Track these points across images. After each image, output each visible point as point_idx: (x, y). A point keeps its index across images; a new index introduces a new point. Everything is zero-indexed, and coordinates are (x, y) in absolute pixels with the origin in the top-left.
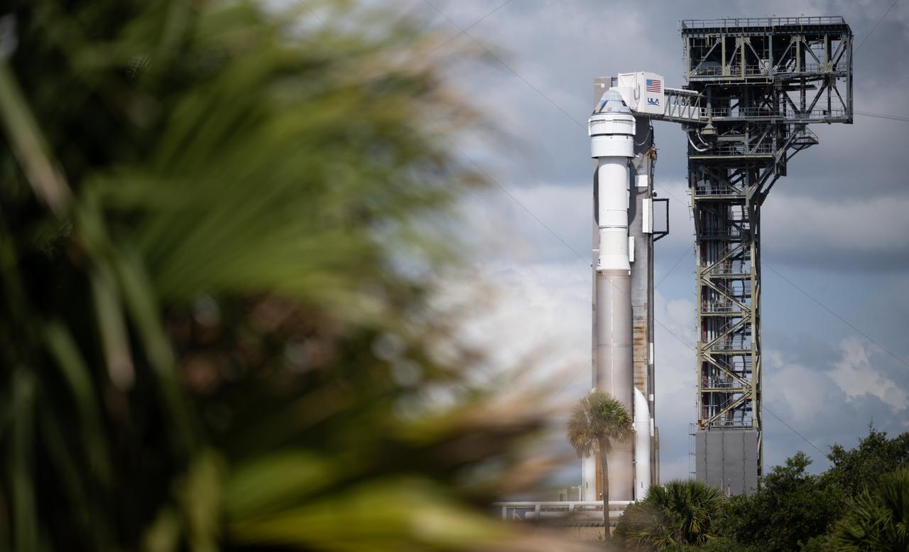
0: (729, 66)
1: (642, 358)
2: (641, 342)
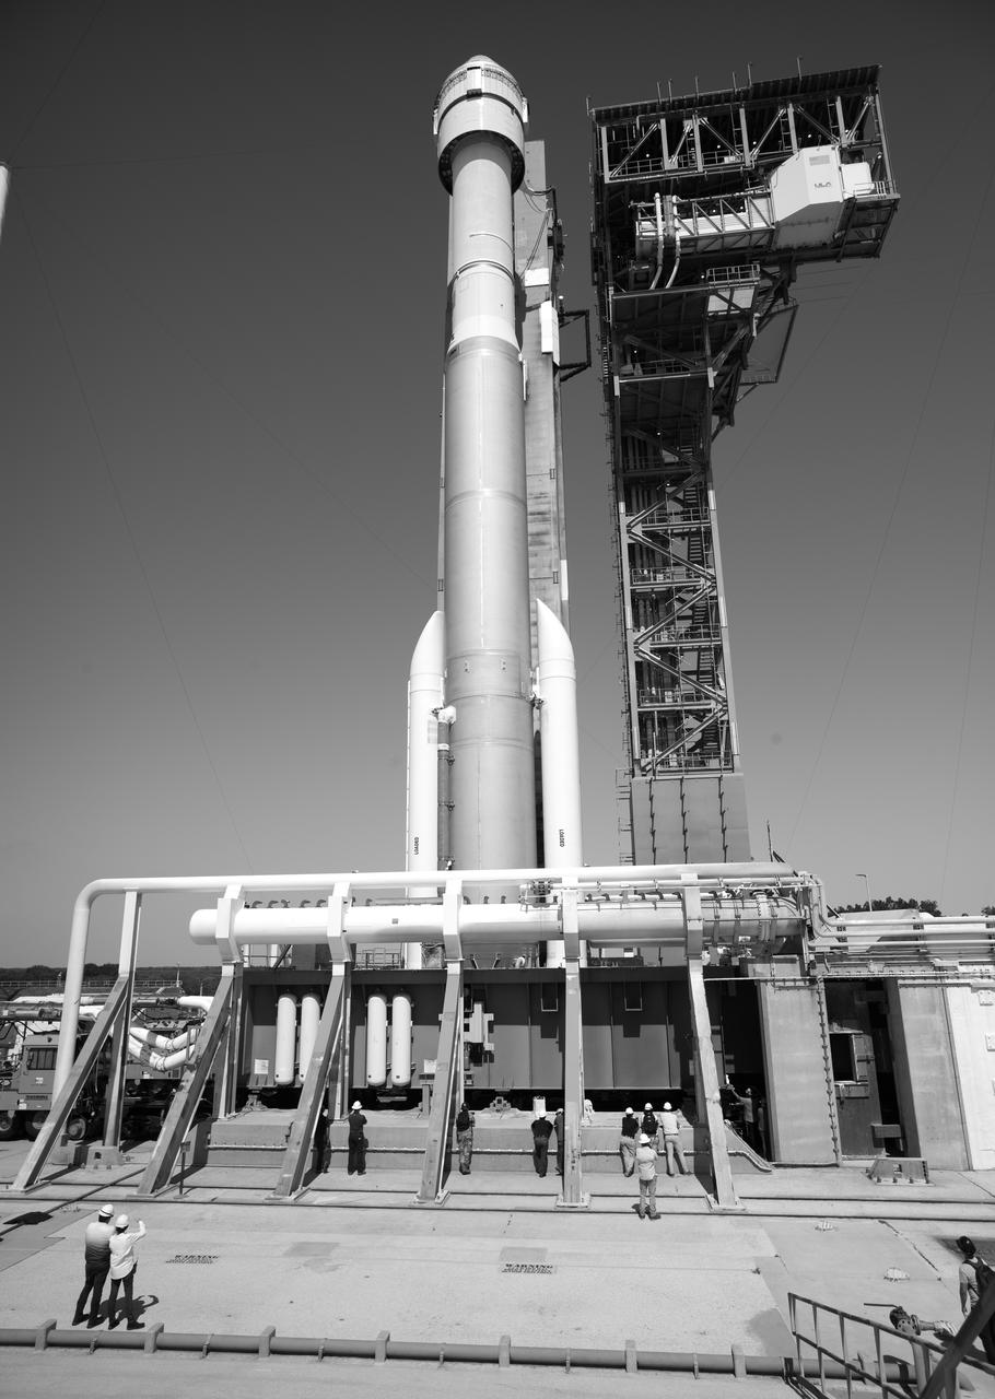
0: (675, 158)
1: (547, 569)
2: (545, 539)
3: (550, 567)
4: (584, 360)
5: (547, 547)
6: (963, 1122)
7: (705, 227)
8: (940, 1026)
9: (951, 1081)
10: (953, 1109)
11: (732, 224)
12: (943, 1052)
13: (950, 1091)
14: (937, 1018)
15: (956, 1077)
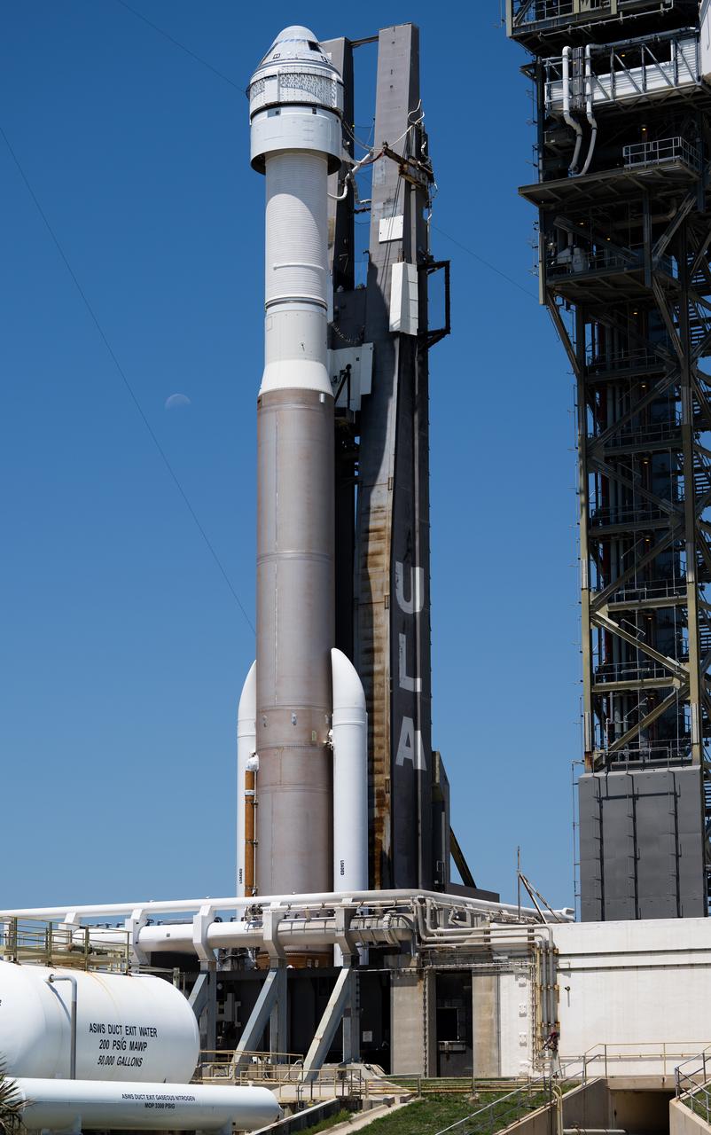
1: (379, 593)
2: (380, 560)
3: (382, 590)
4: (442, 326)
5: (380, 568)
6: (499, 1061)
7: (625, 86)
8: (493, 1000)
9: (495, 1035)
10: (495, 1052)
11: (656, 80)
12: (493, 1016)
13: (495, 1041)
14: (493, 994)
15: (499, 1033)
